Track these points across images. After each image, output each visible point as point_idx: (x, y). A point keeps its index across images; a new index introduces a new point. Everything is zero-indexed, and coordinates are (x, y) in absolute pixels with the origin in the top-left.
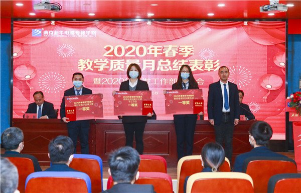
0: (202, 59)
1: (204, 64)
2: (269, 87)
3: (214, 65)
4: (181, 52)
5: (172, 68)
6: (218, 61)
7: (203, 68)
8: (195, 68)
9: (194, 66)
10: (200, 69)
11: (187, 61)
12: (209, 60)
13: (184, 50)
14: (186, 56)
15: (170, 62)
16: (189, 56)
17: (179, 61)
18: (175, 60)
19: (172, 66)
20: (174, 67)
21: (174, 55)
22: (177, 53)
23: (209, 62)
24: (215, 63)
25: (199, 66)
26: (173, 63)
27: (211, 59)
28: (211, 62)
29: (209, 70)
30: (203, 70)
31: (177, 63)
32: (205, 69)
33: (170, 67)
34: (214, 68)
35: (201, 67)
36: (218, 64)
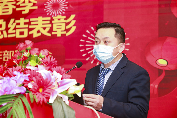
0: (49, 16)
1: (52, 24)
2: (162, 62)
3: (67, 24)
4: (19, 6)
5: (8, 34)
6: (73, 16)
7: (51, 31)
8: (39, 32)
9: (38, 28)
10: (45, 33)
11: (27, 21)
12: (59, 17)
13: (24, 2)
14: (26, 11)
15: (5, 23)
16: (31, 11)
17: (17, 21)
18: (12, 20)
19: (7, 29)
20: (10, 31)
21: (10, 12)
22: (14, 7)
23: (59, 19)
24: (68, 21)
25: (44, 28)
26: (9, 26)
27: (63, 15)
28: (62, 20)
29: (59, 35)
30: (49, 35)
31: (15, 24)
32: (53, 33)
33: (5, 32)
34: (67, 30)
35: (48, 29)
36: (74, 22)
